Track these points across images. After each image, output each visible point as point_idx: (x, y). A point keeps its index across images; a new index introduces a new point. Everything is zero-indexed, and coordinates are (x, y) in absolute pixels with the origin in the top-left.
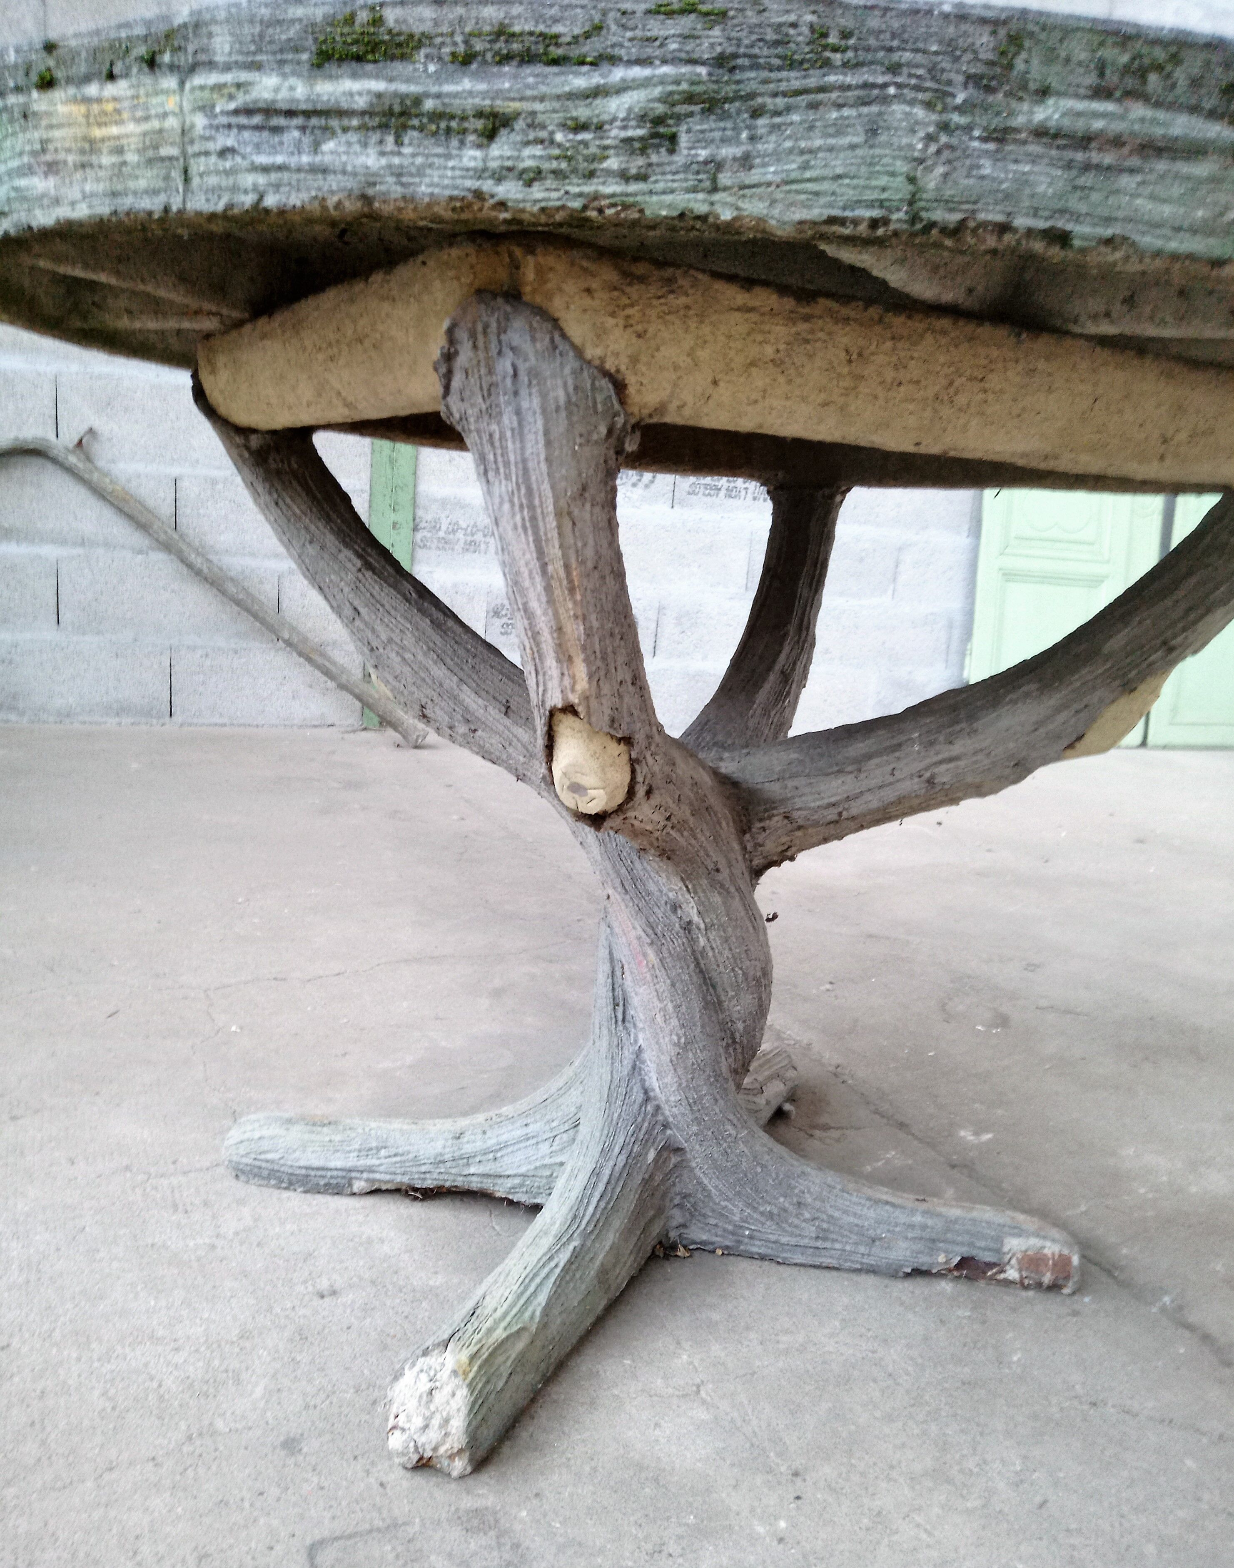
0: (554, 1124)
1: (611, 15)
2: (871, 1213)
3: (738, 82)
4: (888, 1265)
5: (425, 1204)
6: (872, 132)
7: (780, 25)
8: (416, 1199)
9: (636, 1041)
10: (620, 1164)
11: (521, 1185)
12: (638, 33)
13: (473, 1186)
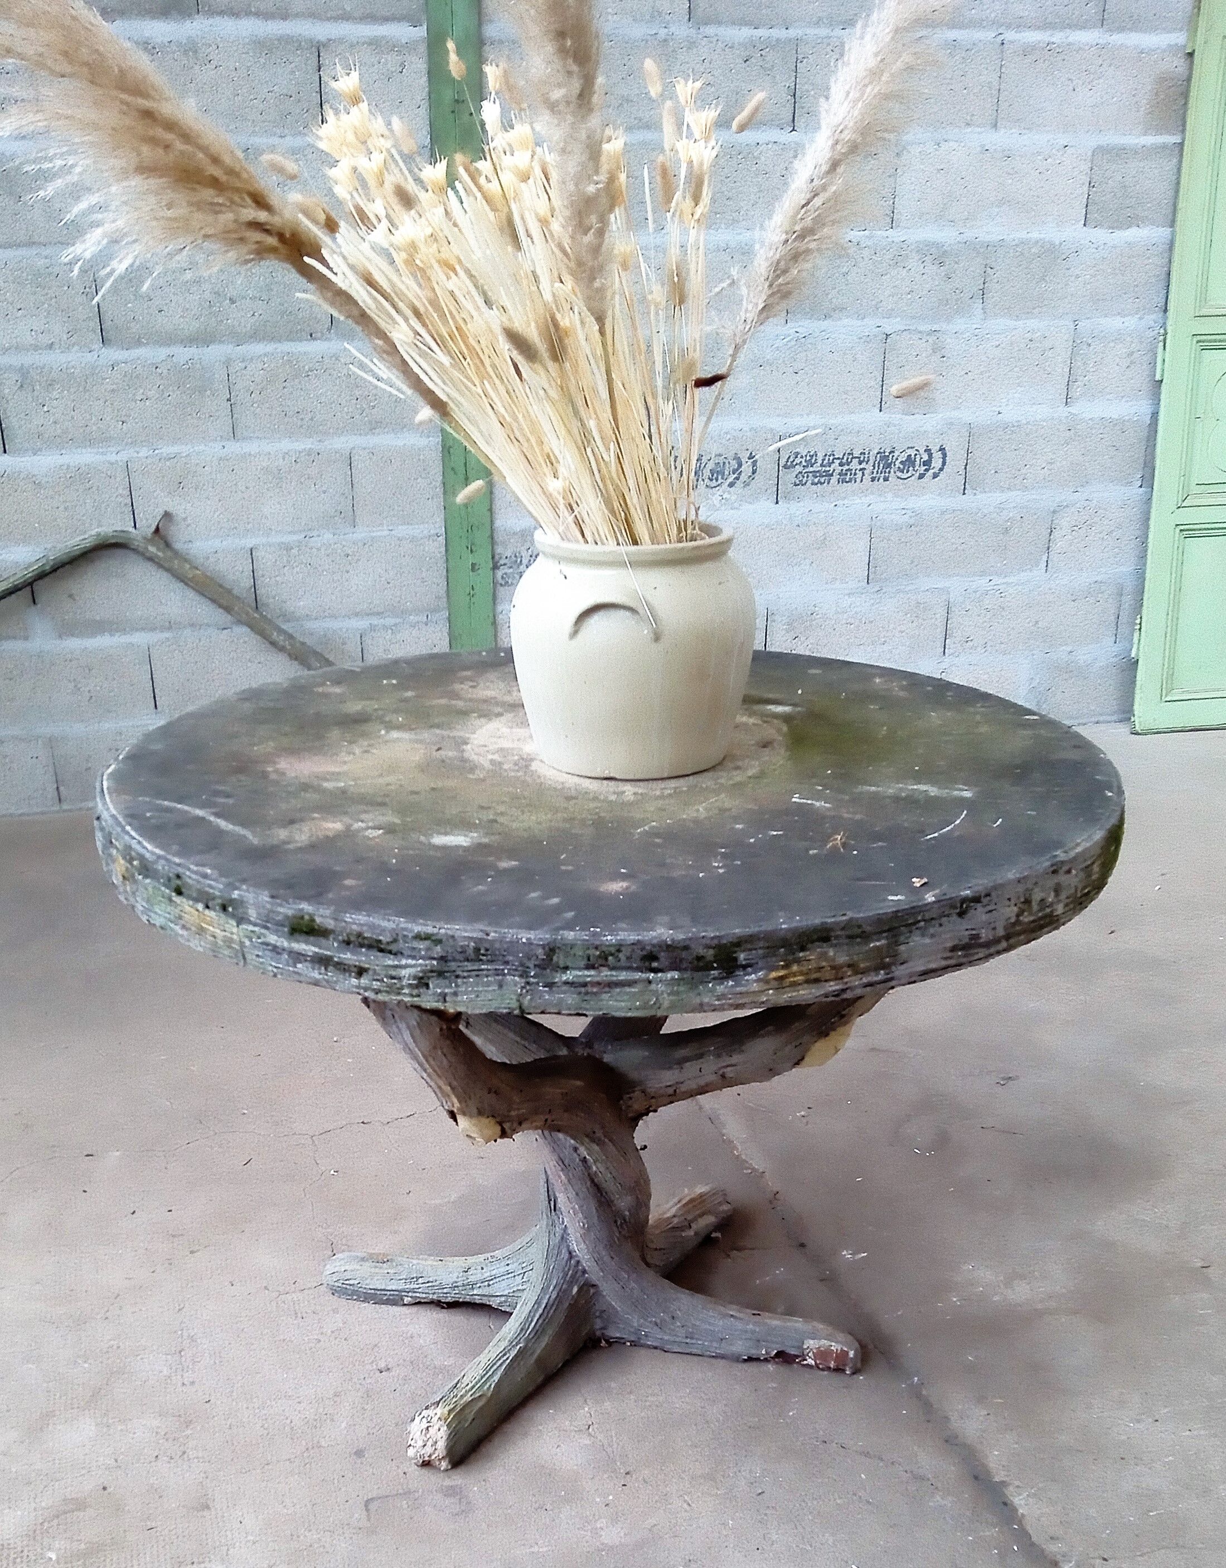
0: (524, 1265)
1: (400, 936)
3: (449, 966)
4: (733, 1355)
5: (449, 1311)
6: (501, 986)
7: (462, 946)
8: (443, 1308)
9: (563, 1222)
10: (554, 1296)
11: (505, 1302)
12: (410, 945)
13: (478, 1302)
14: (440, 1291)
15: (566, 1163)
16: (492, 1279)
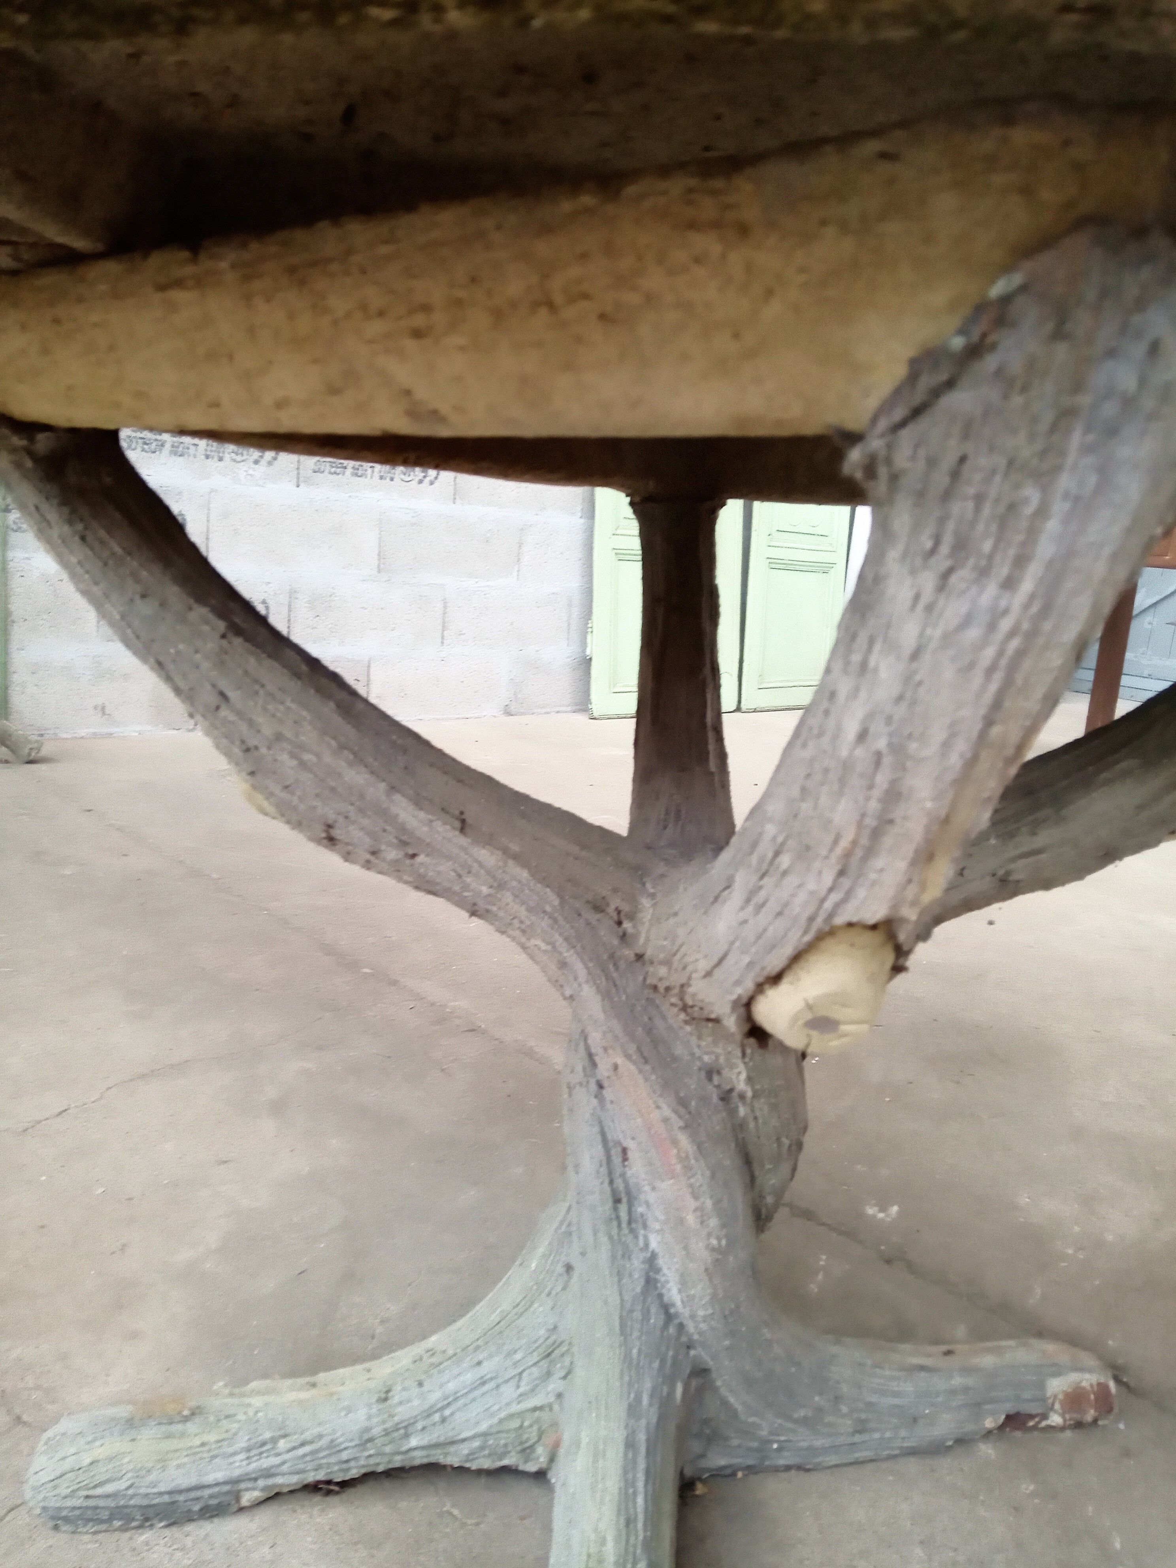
0: (518, 1356)
2: (908, 1387)
4: (930, 1443)
5: (344, 1496)
9: (647, 1245)
11: (482, 1448)
13: (419, 1462)
14: (333, 1460)
16: (449, 1404)
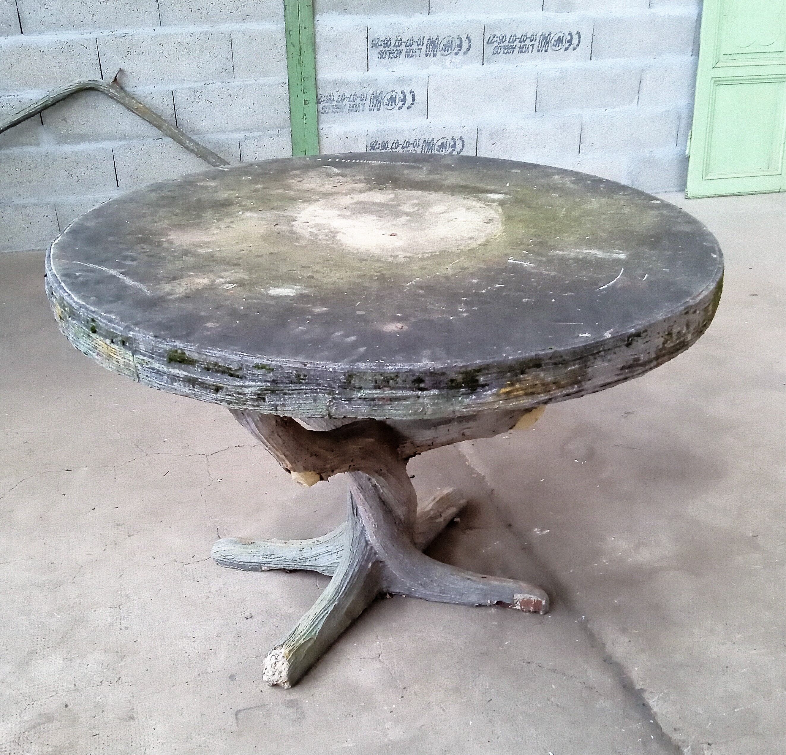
0: (338, 547)
1: (244, 365)
2: (462, 583)
3: (279, 387)
4: (469, 603)
5: (291, 574)
7: (288, 373)
8: (287, 573)
9: (362, 523)
10: (356, 570)
11: (327, 570)
12: (251, 372)
13: (308, 569)
14: (285, 563)
15: (364, 487)
16: (317, 556)
